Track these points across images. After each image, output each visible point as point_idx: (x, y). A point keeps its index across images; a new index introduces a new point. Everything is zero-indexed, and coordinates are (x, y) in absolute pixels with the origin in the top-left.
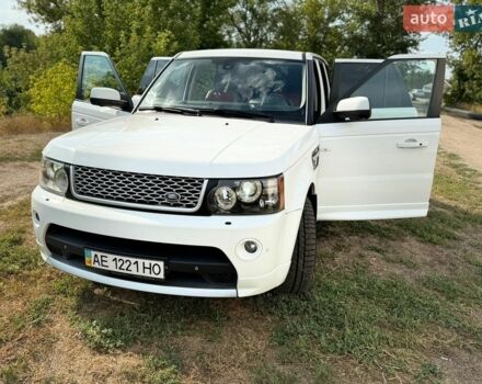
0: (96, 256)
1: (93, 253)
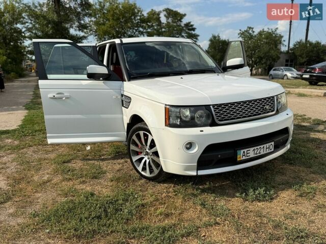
0: (244, 152)
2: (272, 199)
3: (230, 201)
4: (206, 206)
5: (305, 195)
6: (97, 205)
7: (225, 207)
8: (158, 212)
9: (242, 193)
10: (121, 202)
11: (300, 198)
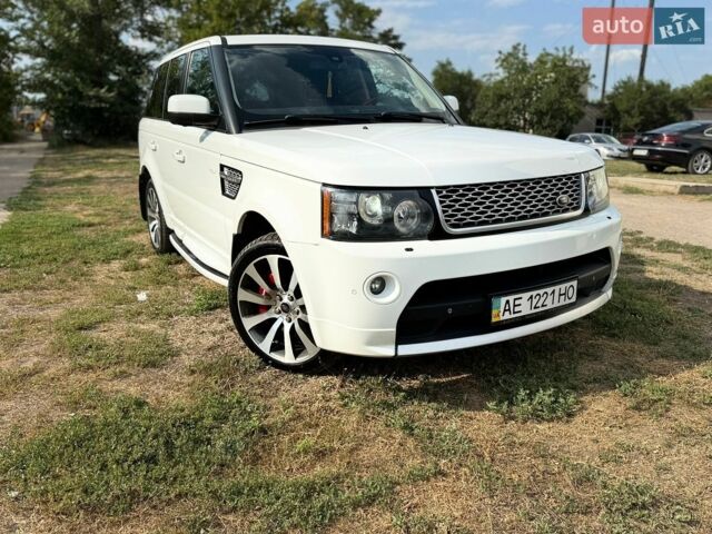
0: (508, 302)
1: (503, 300)
2: (570, 415)
3: (471, 418)
4: (416, 431)
5: (647, 405)
6: (148, 429)
7: (459, 434)
8: (300, 445)
9: (501, 402)
10: (208, 422)
11: (637, 414)
